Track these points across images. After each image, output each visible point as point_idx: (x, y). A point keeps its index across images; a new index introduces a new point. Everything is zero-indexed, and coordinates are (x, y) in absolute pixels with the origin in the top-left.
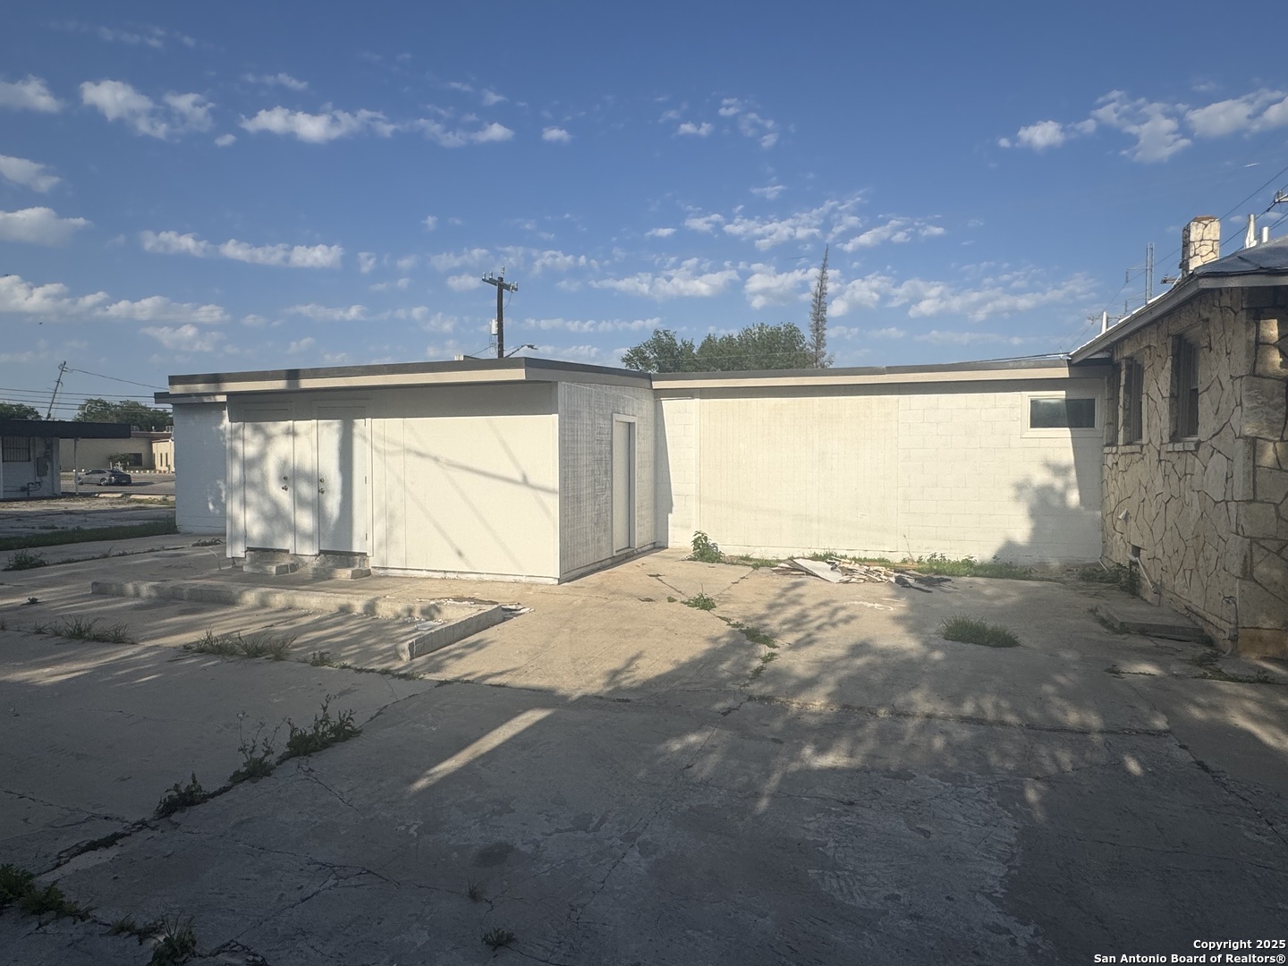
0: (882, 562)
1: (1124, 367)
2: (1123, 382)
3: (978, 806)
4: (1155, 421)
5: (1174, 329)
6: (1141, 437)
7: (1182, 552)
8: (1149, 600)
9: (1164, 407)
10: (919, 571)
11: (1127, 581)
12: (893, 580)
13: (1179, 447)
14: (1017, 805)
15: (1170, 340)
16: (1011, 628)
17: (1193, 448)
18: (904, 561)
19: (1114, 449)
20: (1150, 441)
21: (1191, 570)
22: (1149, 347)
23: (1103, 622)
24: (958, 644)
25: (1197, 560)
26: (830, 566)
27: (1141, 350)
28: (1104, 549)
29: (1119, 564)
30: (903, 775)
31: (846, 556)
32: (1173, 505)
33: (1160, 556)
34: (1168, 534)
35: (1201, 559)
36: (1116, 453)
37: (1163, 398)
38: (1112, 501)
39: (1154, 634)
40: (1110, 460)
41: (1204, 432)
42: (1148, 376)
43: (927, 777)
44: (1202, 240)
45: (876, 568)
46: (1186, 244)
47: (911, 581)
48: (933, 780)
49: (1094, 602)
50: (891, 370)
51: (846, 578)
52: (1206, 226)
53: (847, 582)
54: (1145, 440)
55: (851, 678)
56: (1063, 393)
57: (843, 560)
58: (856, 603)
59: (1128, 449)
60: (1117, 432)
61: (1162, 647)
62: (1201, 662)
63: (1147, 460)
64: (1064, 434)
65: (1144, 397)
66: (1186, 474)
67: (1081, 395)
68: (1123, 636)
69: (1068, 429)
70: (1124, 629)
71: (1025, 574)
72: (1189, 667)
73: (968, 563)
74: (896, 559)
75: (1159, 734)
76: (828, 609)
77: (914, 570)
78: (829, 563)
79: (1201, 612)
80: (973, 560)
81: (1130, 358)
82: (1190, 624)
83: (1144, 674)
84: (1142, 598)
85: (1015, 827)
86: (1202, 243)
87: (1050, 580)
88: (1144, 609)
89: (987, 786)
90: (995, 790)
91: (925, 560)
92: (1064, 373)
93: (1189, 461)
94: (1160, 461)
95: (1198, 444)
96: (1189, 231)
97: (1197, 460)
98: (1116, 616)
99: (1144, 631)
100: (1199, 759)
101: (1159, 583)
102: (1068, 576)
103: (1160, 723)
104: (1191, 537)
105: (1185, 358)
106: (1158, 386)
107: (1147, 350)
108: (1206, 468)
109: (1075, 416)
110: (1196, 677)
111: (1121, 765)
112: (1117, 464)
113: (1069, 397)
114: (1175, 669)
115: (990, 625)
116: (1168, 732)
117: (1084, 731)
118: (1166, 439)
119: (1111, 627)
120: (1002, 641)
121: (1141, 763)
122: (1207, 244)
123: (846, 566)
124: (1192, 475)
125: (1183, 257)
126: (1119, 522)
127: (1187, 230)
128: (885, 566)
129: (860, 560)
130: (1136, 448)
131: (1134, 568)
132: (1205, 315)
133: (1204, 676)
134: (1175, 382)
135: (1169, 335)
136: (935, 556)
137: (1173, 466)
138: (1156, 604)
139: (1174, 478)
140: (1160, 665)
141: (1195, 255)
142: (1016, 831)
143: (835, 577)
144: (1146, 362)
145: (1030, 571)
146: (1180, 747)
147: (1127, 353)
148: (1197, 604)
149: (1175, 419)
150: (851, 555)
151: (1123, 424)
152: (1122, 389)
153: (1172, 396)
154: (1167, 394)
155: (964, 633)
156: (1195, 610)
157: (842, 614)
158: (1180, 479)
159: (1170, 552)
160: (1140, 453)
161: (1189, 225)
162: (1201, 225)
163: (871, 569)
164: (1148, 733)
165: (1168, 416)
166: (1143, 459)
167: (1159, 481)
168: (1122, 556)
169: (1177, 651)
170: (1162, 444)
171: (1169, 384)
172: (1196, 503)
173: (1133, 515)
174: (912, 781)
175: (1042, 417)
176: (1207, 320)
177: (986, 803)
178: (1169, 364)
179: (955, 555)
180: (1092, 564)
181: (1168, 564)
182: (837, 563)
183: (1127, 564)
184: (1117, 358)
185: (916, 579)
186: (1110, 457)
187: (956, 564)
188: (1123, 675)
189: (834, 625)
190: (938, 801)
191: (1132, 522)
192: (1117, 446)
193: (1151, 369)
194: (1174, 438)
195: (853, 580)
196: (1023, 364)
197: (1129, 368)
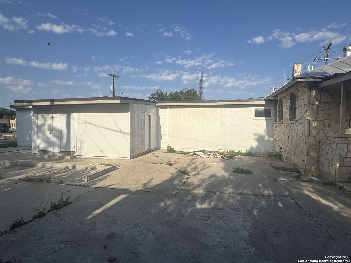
0: (218, 152)
1: (278, 101)
2: (278, 105)
3: (241, 216)
4: (286, 115)
5: (291, 92)
6: (282, 119)
7: (292, 149)
8: (284, 161)
9: (288, 112)
10: (227, 154)
11: (279, 157)
12: (220, 157)
13: (292, 122)
14: (251, 216)
15: (289, 95)
16: (250, 169)
17: (295, 122)
18: (223, 152)
19: (276, 122)
20: (285, 120)
21: (295, 154)
22: (284, 96)
23: (273, 167)
24: (236, 174)
25: (296, 151)
26: (204, 154)
27: (282, 97)
28: (273, 148)
29: (277, 152)
30: (222, 209)
31: (208, 151)
32: (290, 137)
33: (287, 150)
34: (289, 144)
35: (297, 151)
36: (276, 123)
37: (288, 109)
38: (275, 136)
39: (286, 170)
40: (275, 125)
41: (297, 118)
42: (284, 104)
43: (229, 209)
44: (297, 69)
45: (216, 154)
46: (294, 70)
47: (225, 157)
48: (230, 210)
49: (271, 162)
50: (220, 101)
51: (208, 157)
52: (298, 65)
53: (208, 158)
54: (283, 120)
55: (209, 184)
56: (263, 108)
57: (207, 152)
58: (211, 163)
59: (279, 122)
60: (277, 118)
61: (287, 173)
62: (297, 177)
63: (284, 125)
64: (264, 118)
65: (283, 109)
66: (293, 129)
67: (268, 108)
68: (278, 171)
69: (265, 117)
70: (278, 169)
71: (254, 155)
72: (294, 178)
73: (240, 153)
74: (221, 151)
75: (286, 196)
76: (203, 165)
77: (226, 154)
78: (203, 153)
79: (297, 164)
80: (241, 151)
81: (280, 99)
82: (294, 167)
83: (283, 180)
84: (283, 161)
85: (251, 222)
86: (297, 70)
87: (260, 156)
88: (283, 164)
89: (244, 211)
90: (246, 212)
91: (228, 151)
92: (263, 102)
93: (294, 126)
94: (287, 125)
95: (296, 121)
96: (294, 67)
97: (296, 125)
98: (276, 166)
99: (283, 169)
100: (296, 202)
101: (287, 157)
102: (265, 155)
103: (287, 193)
104: (294, 145)
105: (293, 99)
106: (287, 106)
107: (284, 97)
108: (298, 127)
109: (266, 114)
110: (295, 181)
111: (277, 204)
112: (277, 126)
113: (265, 109)
114: (291, 179)
115: (245, 168)
116: (289, 195)
117: (269, 196)
118: (289, 120)
119: (275, 168)
120: (248, 173)
121: (282, 204)
122: (298, 70)
123: (208, 153)
124: (295, 129)
125: (293, 73)
126: (277, 141)
127: (294, 66)
128: (218, 153)
129: (212, 152)
130: (281, 122)
131: (281, 153)
132: (298, 88)
133: (297, 181)
134: (291, 105)
135: (289, 93)
136: (231, 150)
137: (290, 127)
138: (286, 162)
139: (290, 130)
140: (288, 178)
141: (296, 73)
142: (251, 223)
143: (205, 156)
144: (284, 100)
145: (255, 154)
146: (292, 199)
147: (279, 97)
148: (296, 162)
149: (291, 115)
150: (209, 151)
151: (278, 116)
152: (278, 107)
153: (290, 109)
154: (289, 108)
155: (238, 171)
156: (295, 163)
157: (206, 166)
158: (292, 130)
159: (289, 149)
160: (282, 123)
161: (294, 65)
162: (297, 65)
163: (215, 154)
164: (284, 196)
165: (289, 114)
166: (283, 125)
167: (287, 131)
168: (278, 150)
169: (291, 174)
170: (287, 121)
171: (289, 106)
172: (296, 136)
173: (280, 139)
174: (225, 211)
175: (258, 114)
176: (298, 89)
177: (244, 215)
178: (289, 101)
179: (236, 150)
180: (270, 152)
181: (289, 152)
182: (206, 153)
183: (279, 152)
184: (277, 99)
185: (226, 157)
186: (275, 124)
187: (237, 153)
188: (278, 181)
189: (204, 169)
190: (231, 216)
191: (280, 141)
192: (277, 122)
193: (285, 102)
194: (291, 120)
195: (210, 157)
196: (253, 100)
197: (279, 101)
